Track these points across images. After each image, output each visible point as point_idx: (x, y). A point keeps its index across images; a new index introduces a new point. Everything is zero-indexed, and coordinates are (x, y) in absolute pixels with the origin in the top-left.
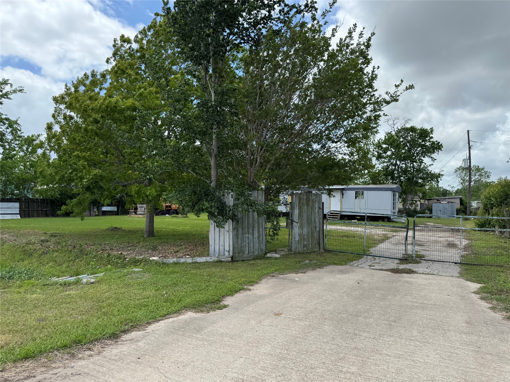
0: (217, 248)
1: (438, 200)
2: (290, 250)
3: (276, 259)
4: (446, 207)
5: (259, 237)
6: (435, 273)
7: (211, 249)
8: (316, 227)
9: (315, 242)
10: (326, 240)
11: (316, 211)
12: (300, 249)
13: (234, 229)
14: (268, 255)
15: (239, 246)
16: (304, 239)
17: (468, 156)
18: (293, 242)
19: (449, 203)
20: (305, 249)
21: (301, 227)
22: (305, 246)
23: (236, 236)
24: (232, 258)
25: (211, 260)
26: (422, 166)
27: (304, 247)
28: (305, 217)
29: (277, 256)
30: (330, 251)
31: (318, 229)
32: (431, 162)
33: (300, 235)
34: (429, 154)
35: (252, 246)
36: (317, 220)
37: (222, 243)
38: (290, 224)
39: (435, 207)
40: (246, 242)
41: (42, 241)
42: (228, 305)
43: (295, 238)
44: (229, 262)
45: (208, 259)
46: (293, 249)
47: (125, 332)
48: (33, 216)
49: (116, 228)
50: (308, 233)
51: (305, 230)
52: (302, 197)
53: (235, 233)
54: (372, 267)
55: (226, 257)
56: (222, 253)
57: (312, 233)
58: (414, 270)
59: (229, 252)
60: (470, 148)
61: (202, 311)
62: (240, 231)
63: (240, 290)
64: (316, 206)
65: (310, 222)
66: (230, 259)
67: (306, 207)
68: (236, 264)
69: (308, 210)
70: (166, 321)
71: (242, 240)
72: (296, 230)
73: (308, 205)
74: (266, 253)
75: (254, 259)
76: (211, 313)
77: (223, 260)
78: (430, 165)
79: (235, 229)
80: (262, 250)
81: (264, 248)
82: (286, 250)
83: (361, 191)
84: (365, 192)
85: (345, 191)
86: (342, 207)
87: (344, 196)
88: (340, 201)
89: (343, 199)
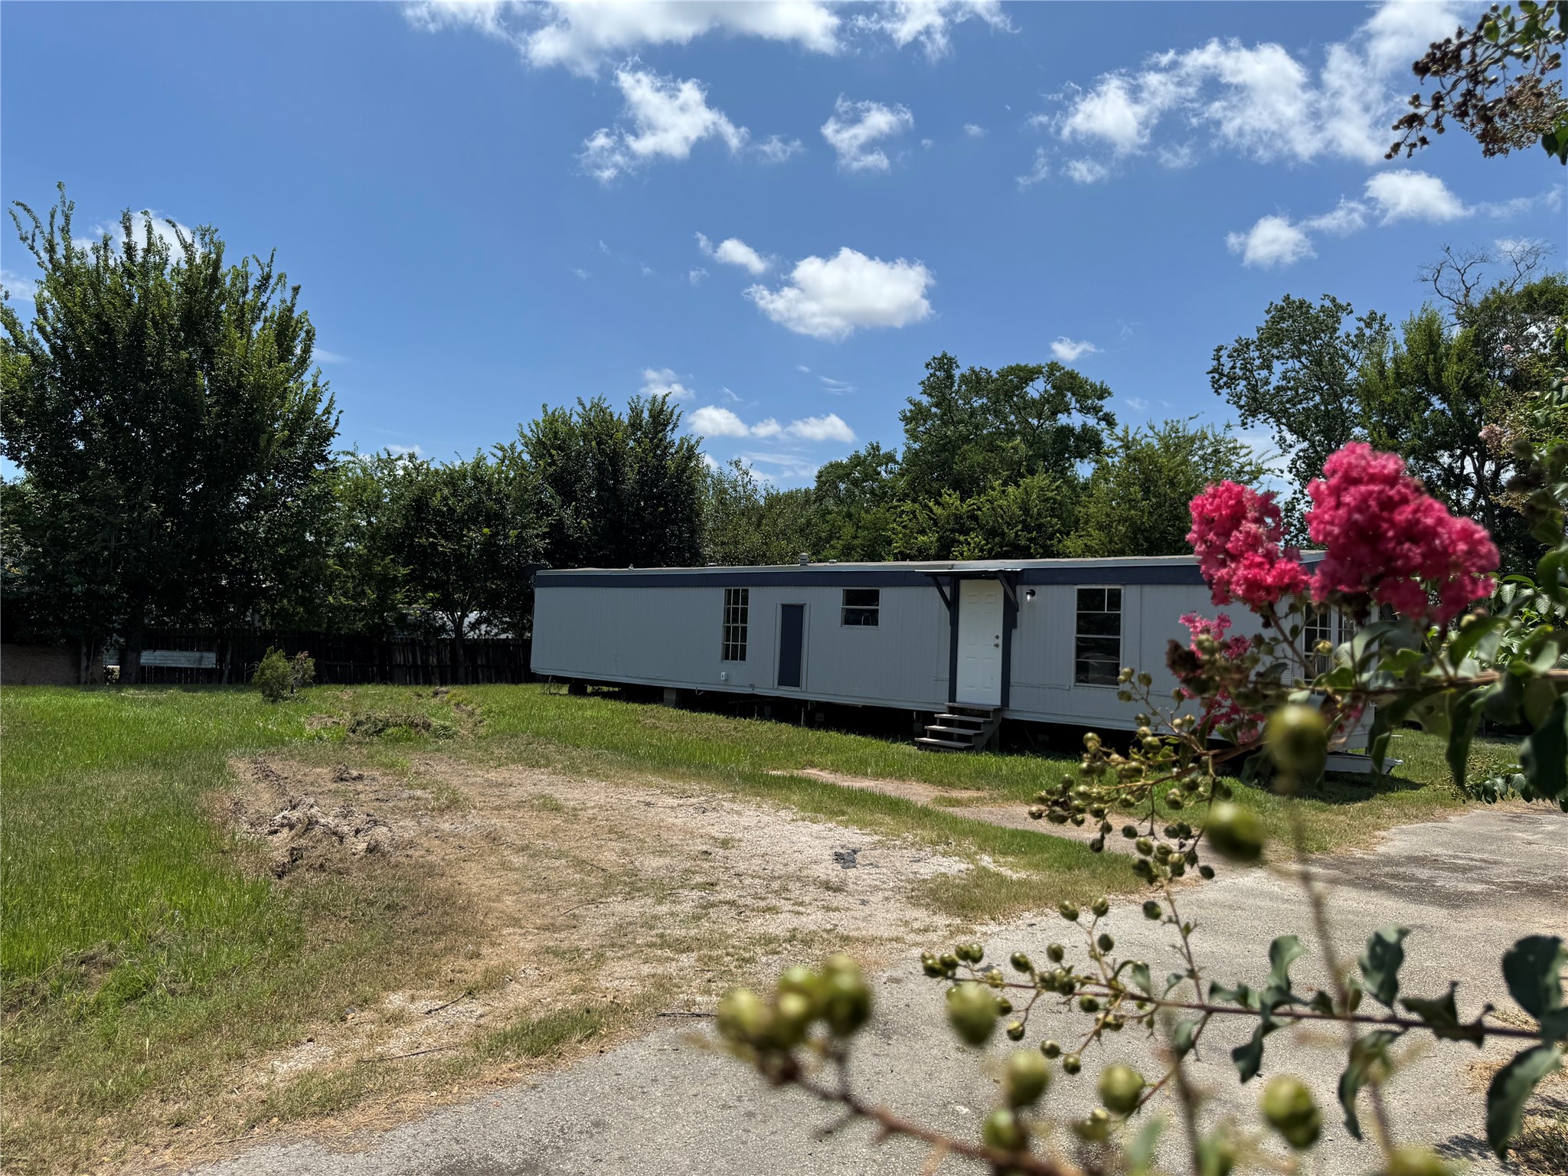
83: (1106, 587)
84: (1130, 595)
85: (1026, 589)
86: (1013, 680)
87: (1023, 616)
88: (1000, 642)
89: (1016, 634)
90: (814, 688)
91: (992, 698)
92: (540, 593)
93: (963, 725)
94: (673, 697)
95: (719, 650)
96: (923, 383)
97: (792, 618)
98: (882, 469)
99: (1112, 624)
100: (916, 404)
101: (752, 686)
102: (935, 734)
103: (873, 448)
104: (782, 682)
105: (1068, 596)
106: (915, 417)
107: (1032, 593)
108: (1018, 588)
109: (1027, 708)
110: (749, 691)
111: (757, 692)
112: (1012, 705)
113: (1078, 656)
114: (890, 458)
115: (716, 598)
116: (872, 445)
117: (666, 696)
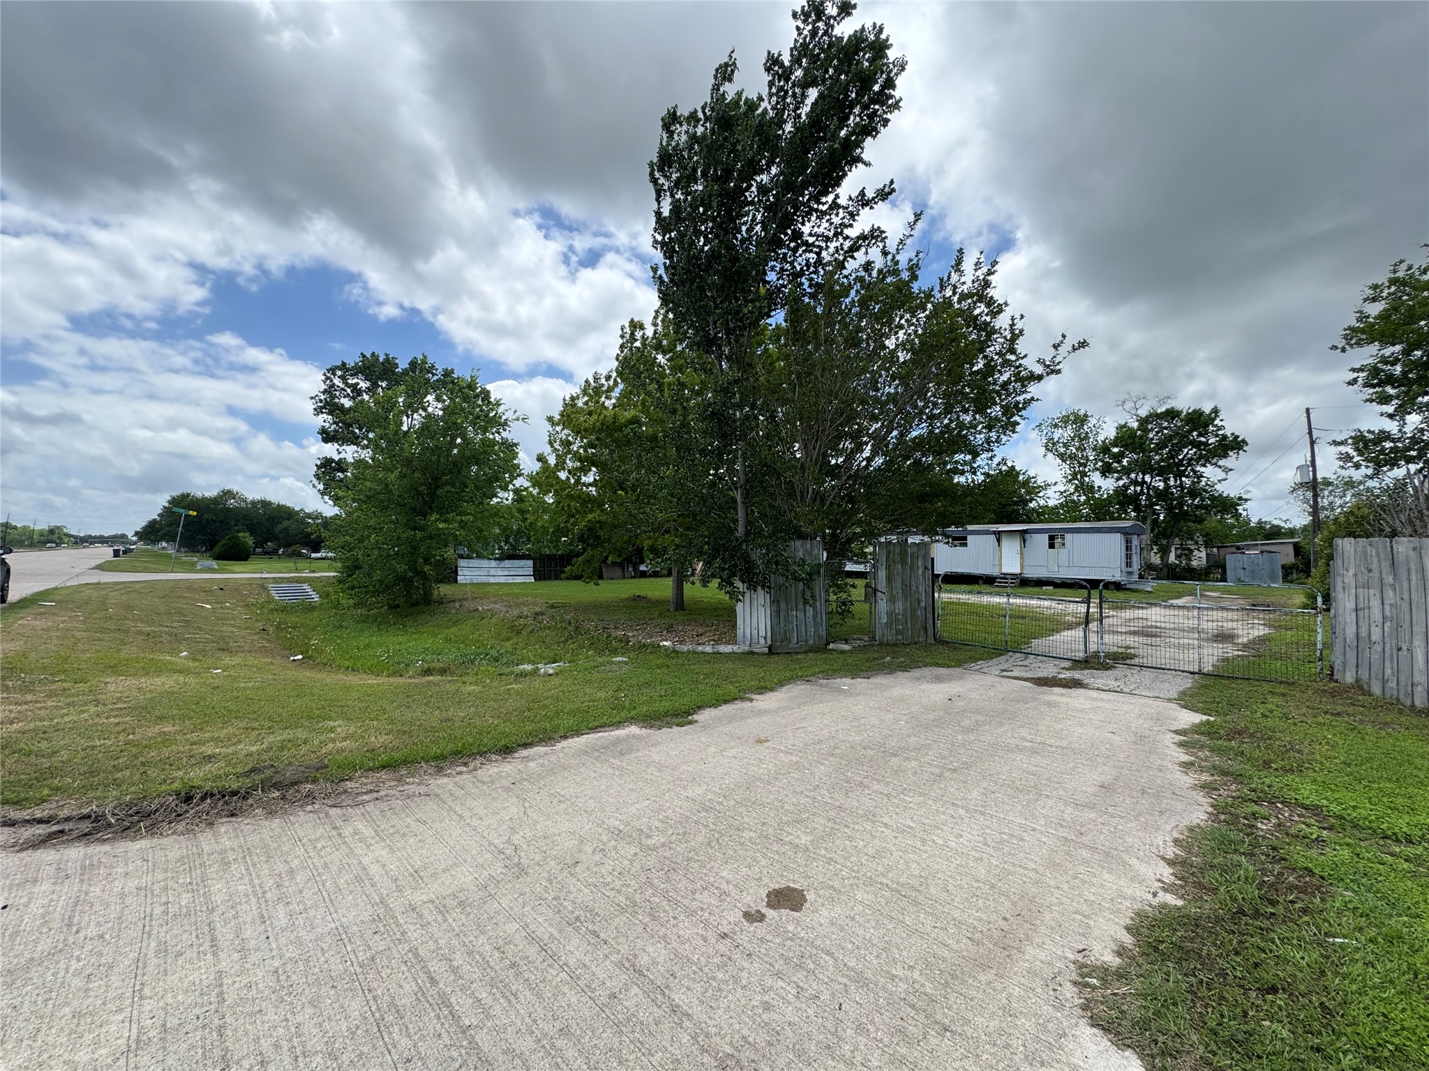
0: (748, 631)
1: (1238, 548)
2: (873, 638)
3: (843, 652)
4: (1257, 561)
5: (814, 616)
6: (1126, 690)
7: (740, 632)
8: (919, 602)
9: (919, 625)
10: (939, 623)
11: (920, 572)
12: (890, 637)
13: (772, 602)
14: (831, 646)
15: (782, 631)
16: (897, 621)
17: (1309, 459)
18: (877, 625)
19: (1265, 554)
20: (900, 637)
21: (892, 600)
22: (898, 632)
23: (776, 614)
24: (770, 648)
25: (739, 651)
26: (1203, 483)
27: (897, 635)
28: (898, 582)
29: (847, 647)
30: (944, 643)
31: (923, 604)
32: (1222, 475)
33: (889, 614)
34: (1215, 461)
35: (803, 630)
36: (922, 588)
37: (755, 625)
38: (871, 592)
39: (1232, 560)
40: (792, 623)
41: (537, 614)
42: (697, 721)
43: (880, 619)
44: (764, 654)
45: (735, 648)
46: (877, 638)
47: (526, 746)
48: (550, 579)
49: (639, 596)
50: (905, 610)
51: (899, 606)
52: (892, 548)
53: (774, 608)
54: (1005, 673)
55: (761, 646)
56: (755, 641)
57: (913, 611)
58: (1085, 682)
59: (765, 638)
60: (1312, 443)
61: (651, 727)
62: (783, 606)
63: (736, 699)
64: (920, 564)
65: (907, 590)
66: (766, 650)
67: (899, 566)
68: (776, 658)
69: (903, 571)
70: (592, 735)
71: (786, 619)
72: (883, 605)
73: (903, 562)
74: (828, 643)
75: (806, 652)
76: (664, 730)
77: (756, 650)
78: (1219, 481)
79: (775, 602)
80: (820, 637)
81: (824, 634)
82: (866, 639)
83: (1059, 534)
84: (1068, 536)
85: (1029, 535)
86: (1025, 565)
87: (1028, 545)
88: (1019, 552)
89: (1025, 550)
91: (1017, 571)
105: (1044, 537)
107: (1032, 536)
108: (1026, 535)
109: (1030, 573)
112: (1025, 572)
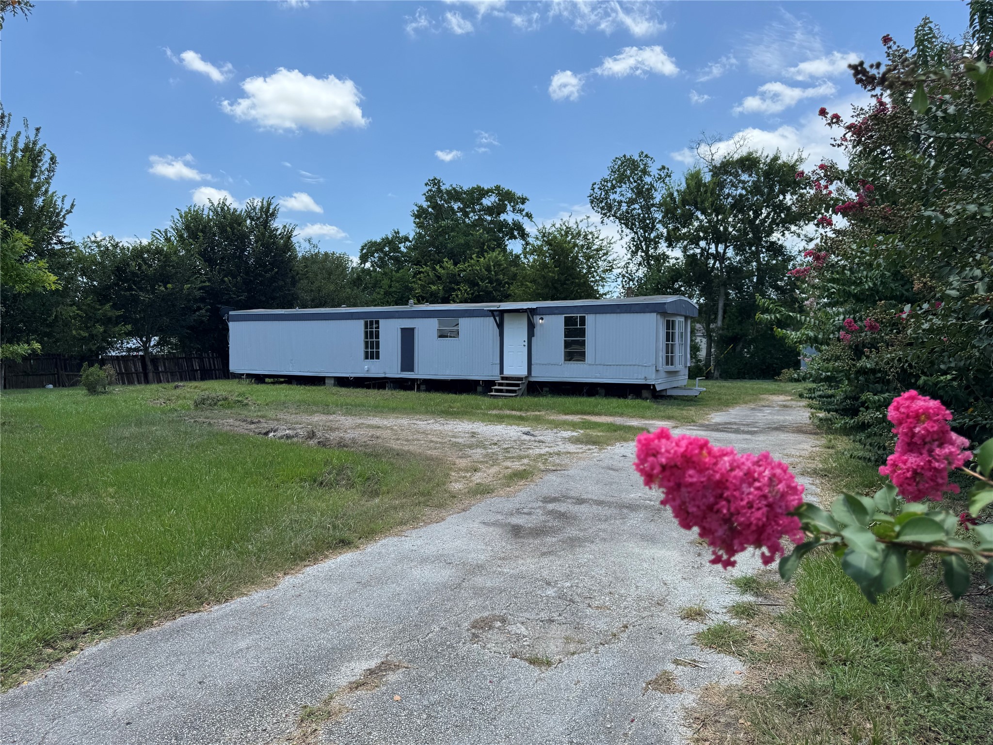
83: (578, 315)
84: (590, 319)
85: (539, 317)
86: (533, 362)
87: (537, 331)
88: (526, 344)
89: (534, 339)
90: (422, 371)
91: (523, 372)
92: (231, 325)
93: (508, 385)
94: (332, 382)
95: (362, 355)
96: (425, 194)
97: (408, 336)
98: (402, 246)
99: (582, 333)
100: (421, 207)
101: (385, 373)
102: (497, 391)
103: (395, 232)
104: (403, 370)
105: (559, 321)
106: (421, 214)
107: (542, 319)
108: (535, 317)
109: (540, 375)
110: (383, 376)
111: (387, 376)
112: (533, 374)
113: (566, 347)
114: (406, 239)
115: (359, 326)
116: (394, 230)
117: (327, 381)
